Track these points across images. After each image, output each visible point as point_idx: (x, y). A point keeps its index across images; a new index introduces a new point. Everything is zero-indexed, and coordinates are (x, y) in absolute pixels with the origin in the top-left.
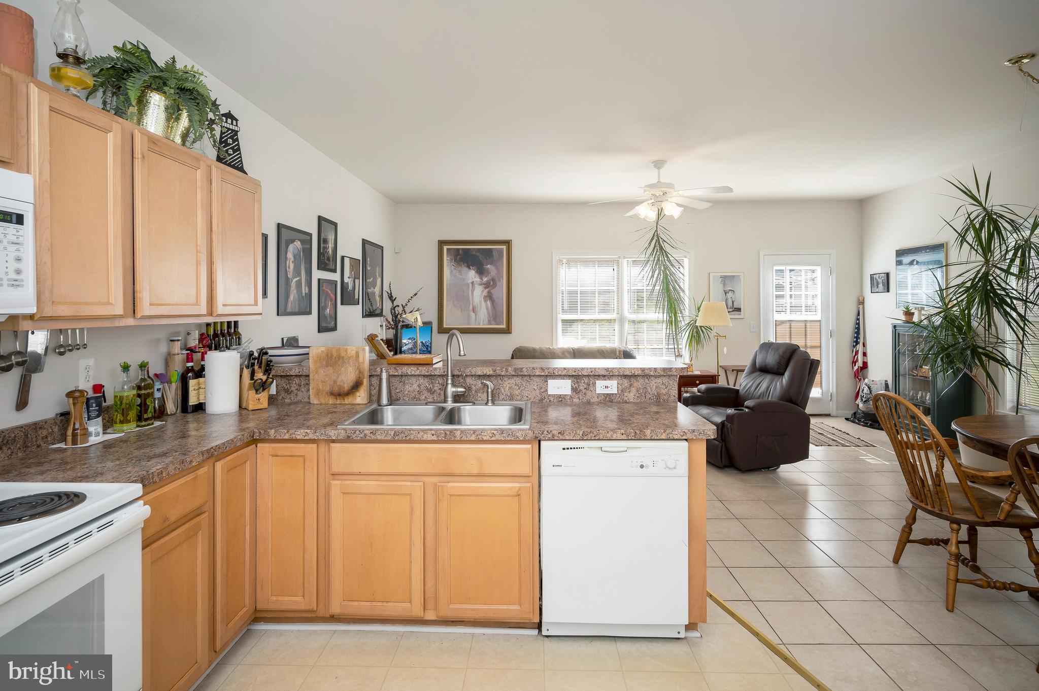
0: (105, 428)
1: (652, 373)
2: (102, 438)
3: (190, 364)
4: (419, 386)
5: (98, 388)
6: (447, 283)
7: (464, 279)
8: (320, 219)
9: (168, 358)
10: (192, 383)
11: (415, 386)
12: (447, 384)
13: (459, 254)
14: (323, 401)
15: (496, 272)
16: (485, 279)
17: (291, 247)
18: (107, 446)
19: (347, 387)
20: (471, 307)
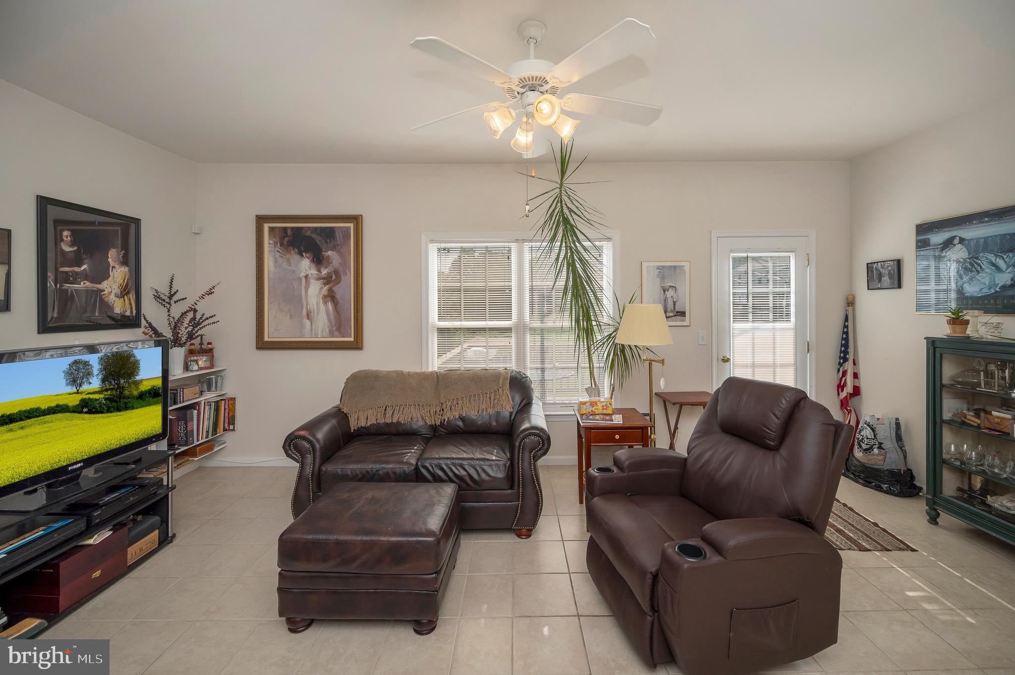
6: (269, 277)
7: (294, 272)
13: (287, 236)
15: (340, 261)
16: (324, 272)
20: (304, 312)
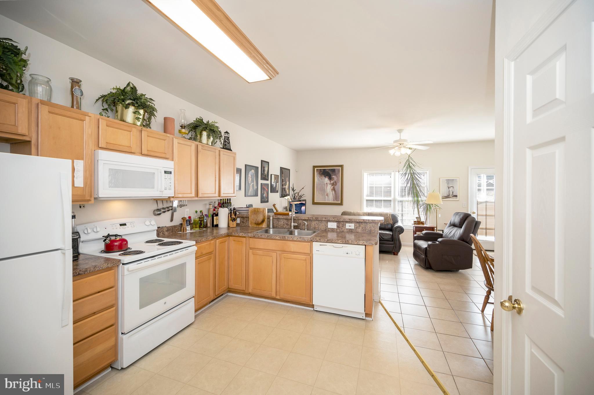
0: (191, 229)
1: (367, 221)
2: (190, 231)
3: (214, 212)
4: (284, 222)
5: (190, 217)
6: (316, 184)
8: (262, 161)
9: (209, 209)
10: (215, 218)
11: (282, 222)
12: (291, 222)
14: (253, 226)
15: (336, 179)
16: (332, 182)
17: (250, 172)
18: (191, 233)
19: (260, 222)
20: (326, 194)
